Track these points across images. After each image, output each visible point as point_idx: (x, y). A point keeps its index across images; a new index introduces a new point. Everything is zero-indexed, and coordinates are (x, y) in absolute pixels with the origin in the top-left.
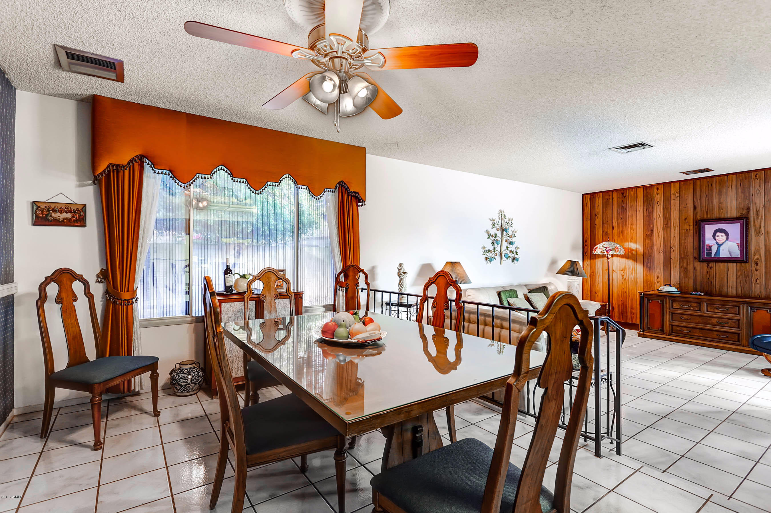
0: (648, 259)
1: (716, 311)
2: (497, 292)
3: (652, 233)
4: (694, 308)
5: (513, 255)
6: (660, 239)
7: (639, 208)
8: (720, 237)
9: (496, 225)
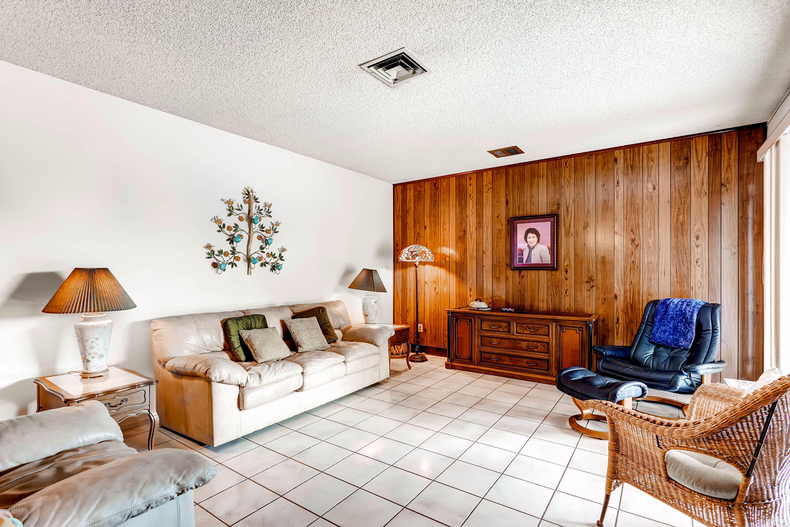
0: (461, 267)
1: (526, 332)
2: (221, 322)
3: (465, 234)
4: (503, 329)
5: (274, 260)
6: (473, 241)
7: (451, 204)
8: (532, 239)
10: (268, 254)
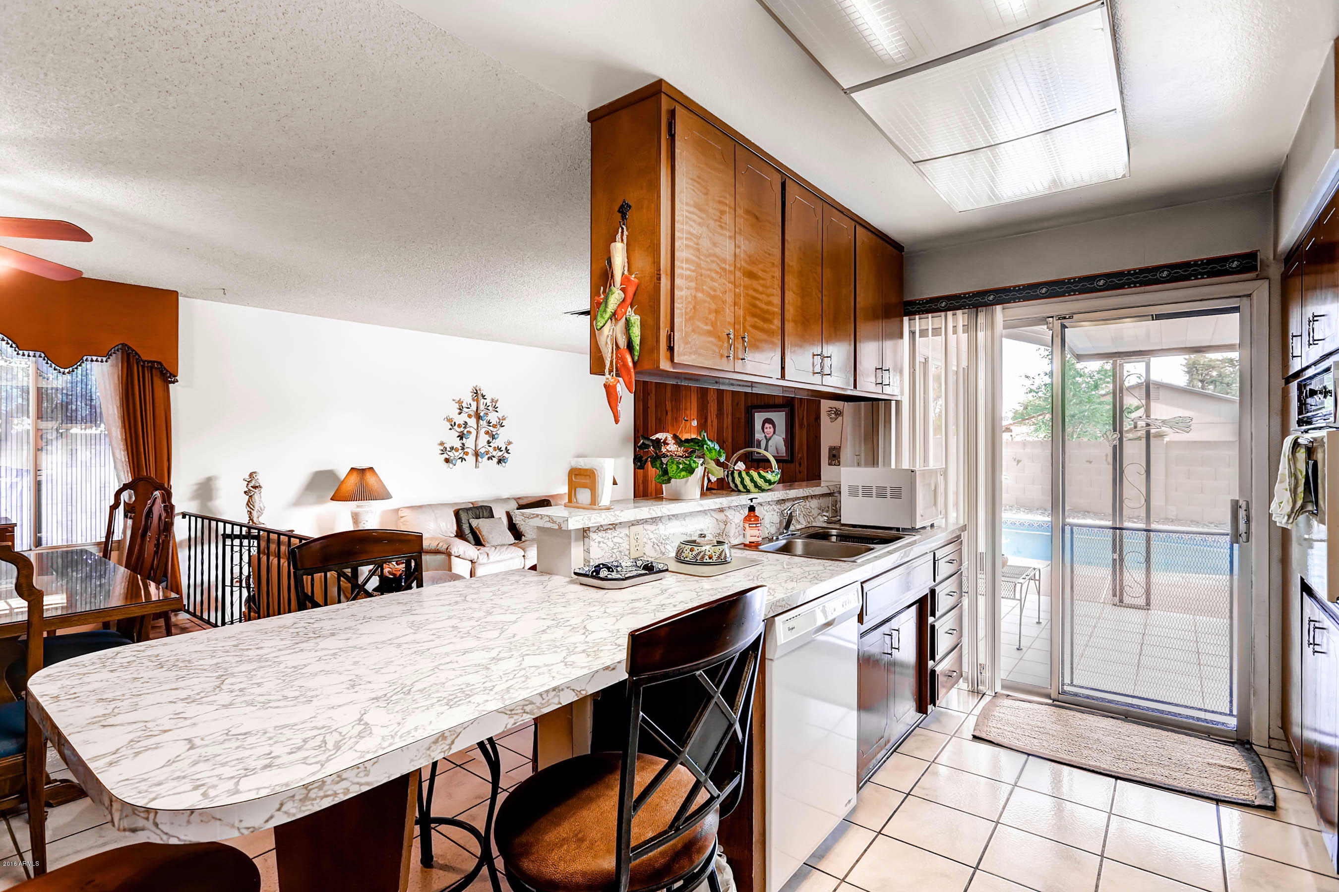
2: (454, 511)
5: (500, 454)
8: (768, 430)
9: (465, 409)
10: (495, 447)
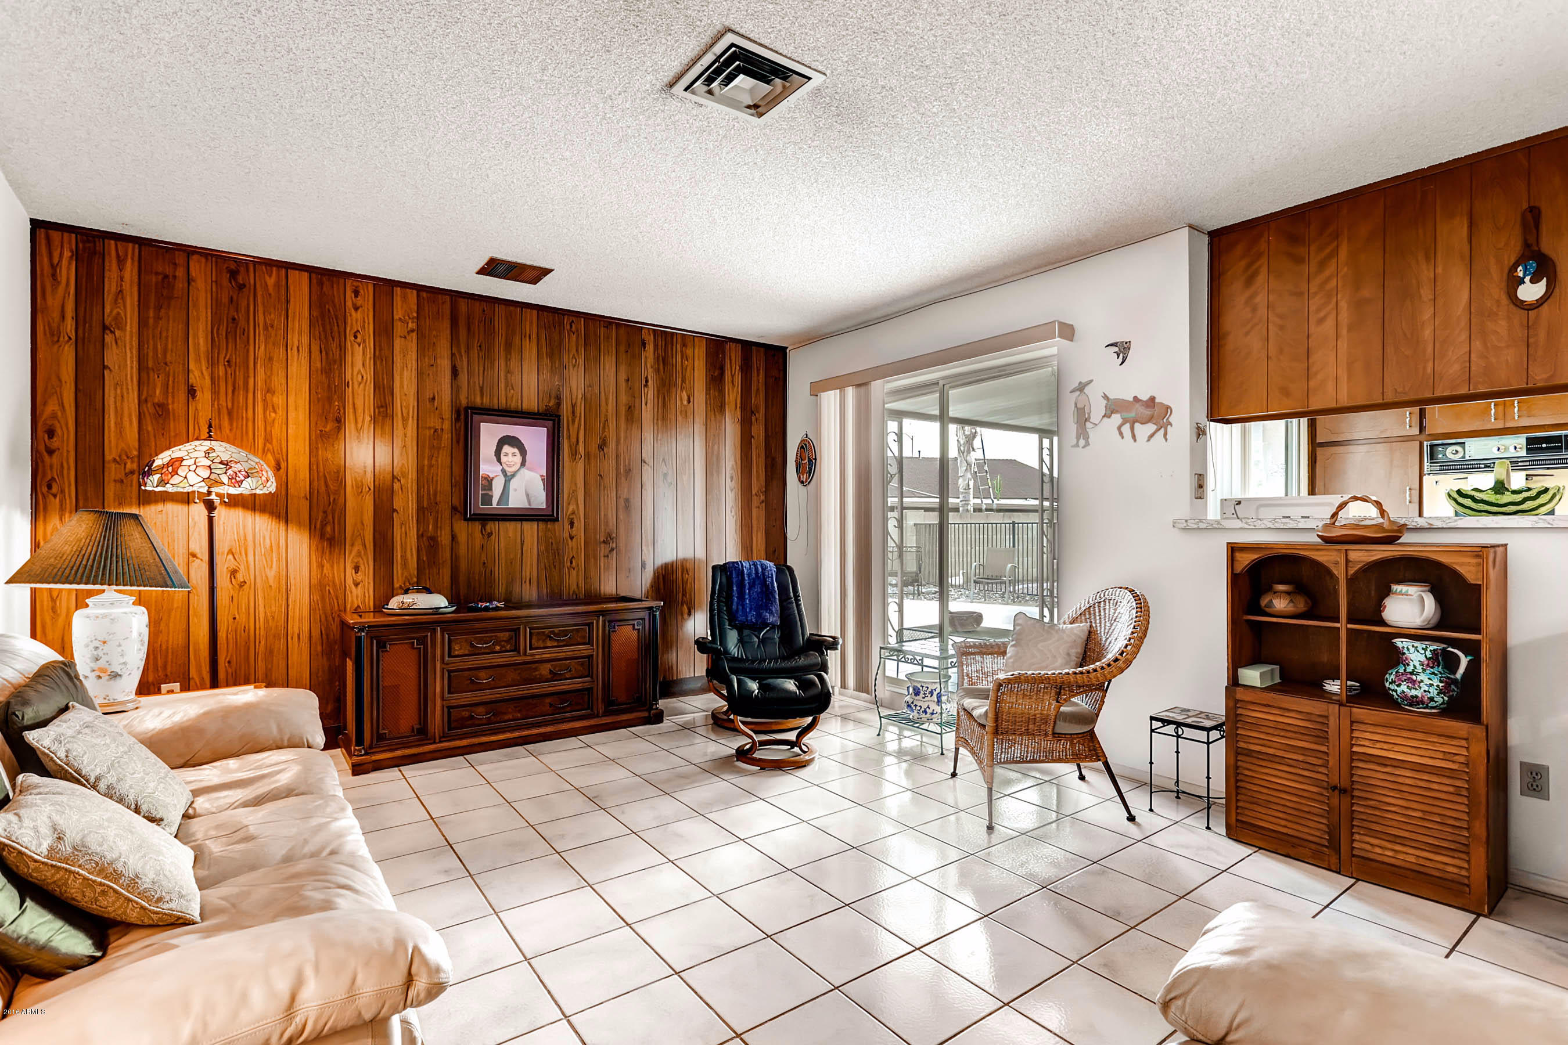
0: (325, 512)
1: (549, 644)
3: (339, 429)
4: (502, 647)
